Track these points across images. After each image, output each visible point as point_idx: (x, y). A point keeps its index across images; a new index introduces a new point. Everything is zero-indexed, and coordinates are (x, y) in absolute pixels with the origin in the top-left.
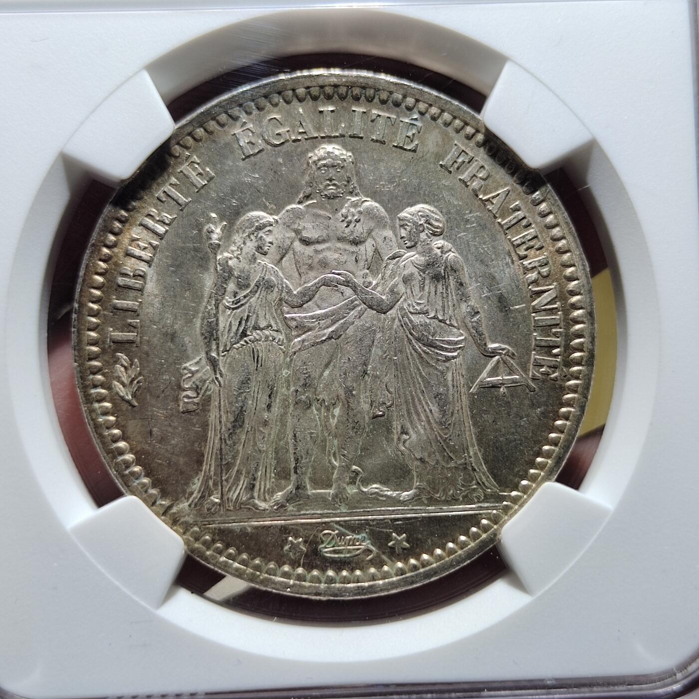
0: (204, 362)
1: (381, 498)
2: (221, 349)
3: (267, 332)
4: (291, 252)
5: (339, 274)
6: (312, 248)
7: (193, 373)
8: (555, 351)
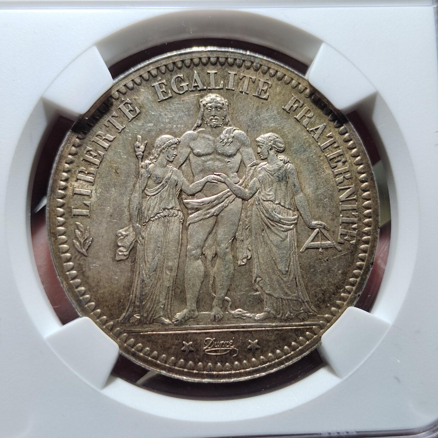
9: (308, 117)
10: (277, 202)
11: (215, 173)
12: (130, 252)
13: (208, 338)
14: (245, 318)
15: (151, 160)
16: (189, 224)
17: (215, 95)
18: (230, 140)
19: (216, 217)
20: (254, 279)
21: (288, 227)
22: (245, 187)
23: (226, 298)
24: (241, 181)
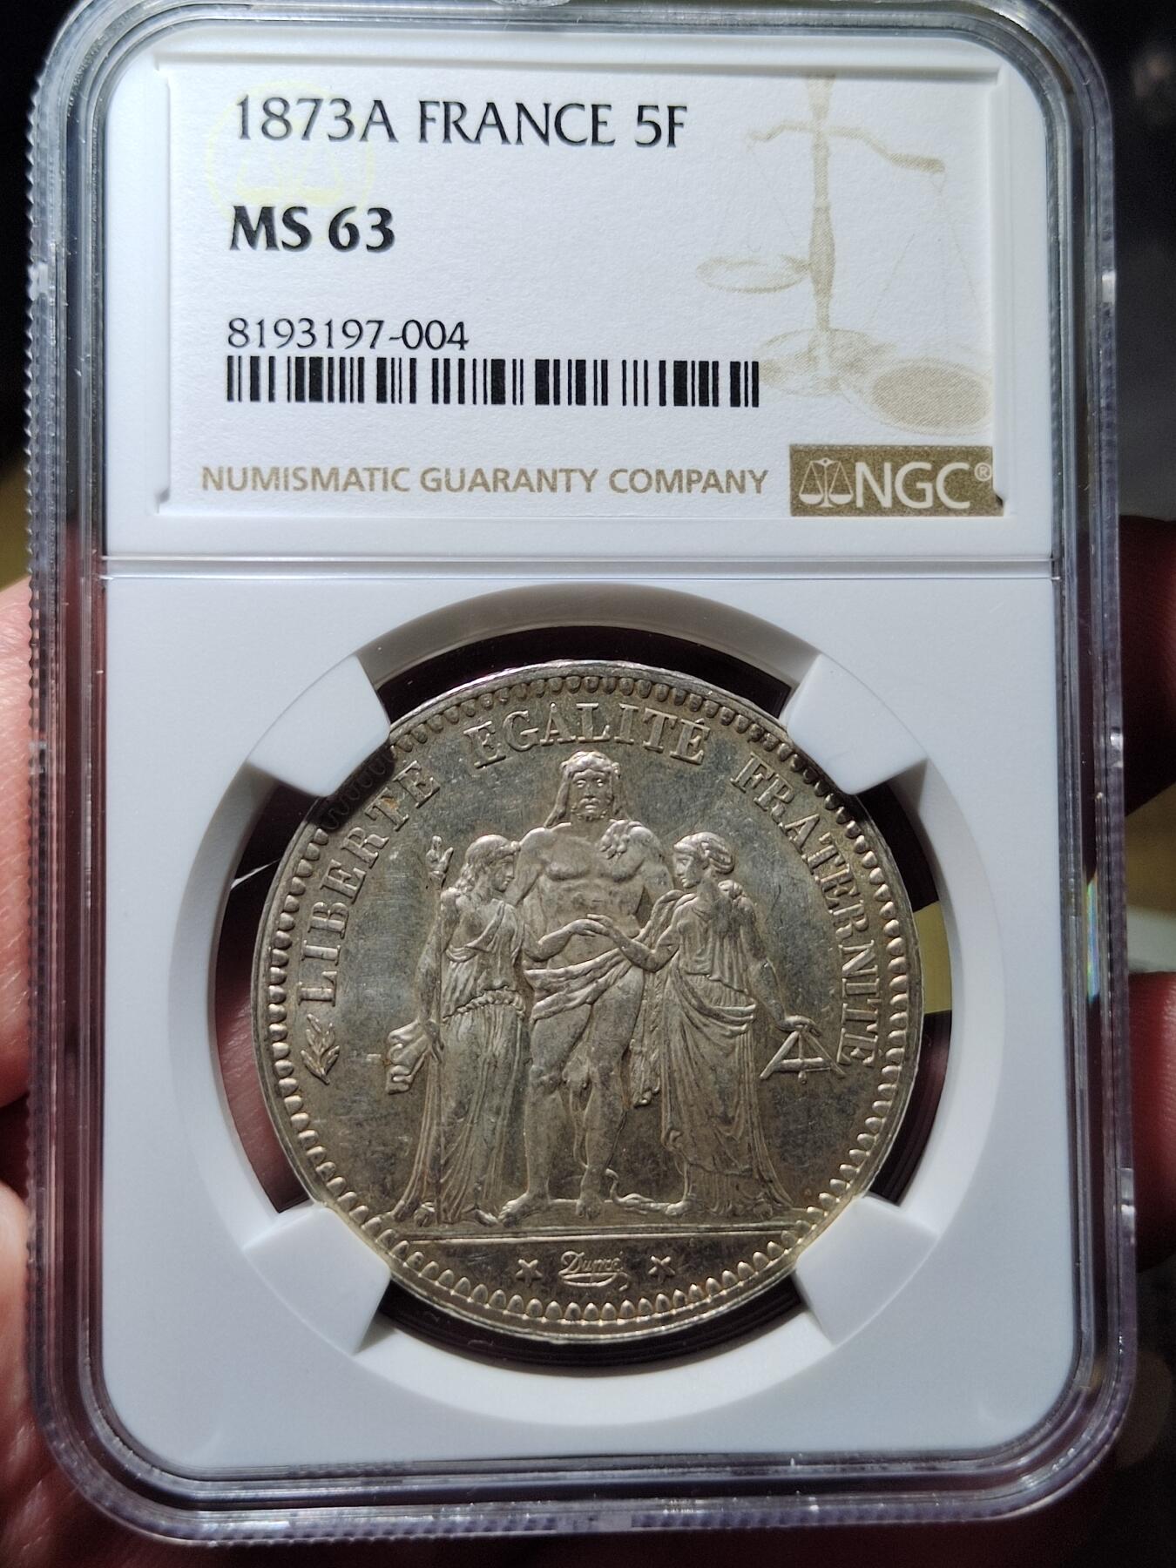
0: (420, 1029)
1: (641, 1212)
2: (443, 1013)
3: (504, 993)
4: (536, 890)
5: (596, 920)
6: (564, 885)
7: (406, 1044)
8: (870, 1027)
9: (783, 801)
10: (715, 976)
11: (589, 915)
12: (415, 1077)
13: (568, 1253)
14: (645, 1213)
15: (460, 887)
16: (536, 1021)
17: (593, 753)
18: (621, 847)
19: (589, 1006)
20: (663, 1135)
21: (736, 1028)
22: (651, 947)
23: (609, 1171)
24: (643, 932)
